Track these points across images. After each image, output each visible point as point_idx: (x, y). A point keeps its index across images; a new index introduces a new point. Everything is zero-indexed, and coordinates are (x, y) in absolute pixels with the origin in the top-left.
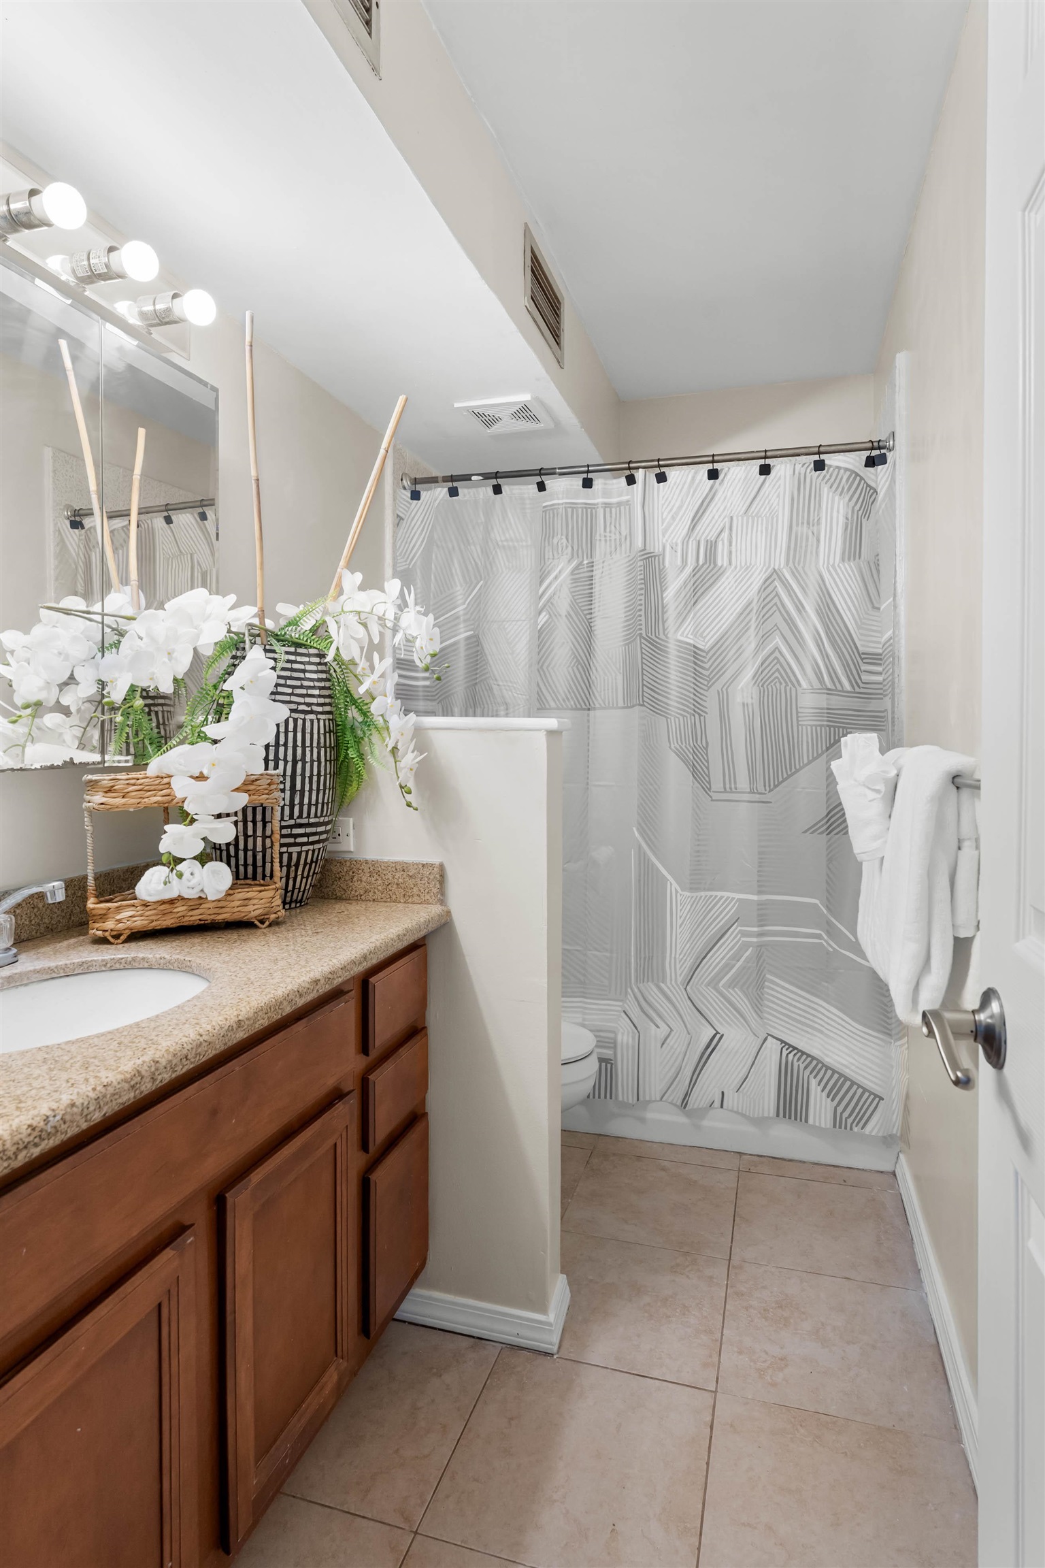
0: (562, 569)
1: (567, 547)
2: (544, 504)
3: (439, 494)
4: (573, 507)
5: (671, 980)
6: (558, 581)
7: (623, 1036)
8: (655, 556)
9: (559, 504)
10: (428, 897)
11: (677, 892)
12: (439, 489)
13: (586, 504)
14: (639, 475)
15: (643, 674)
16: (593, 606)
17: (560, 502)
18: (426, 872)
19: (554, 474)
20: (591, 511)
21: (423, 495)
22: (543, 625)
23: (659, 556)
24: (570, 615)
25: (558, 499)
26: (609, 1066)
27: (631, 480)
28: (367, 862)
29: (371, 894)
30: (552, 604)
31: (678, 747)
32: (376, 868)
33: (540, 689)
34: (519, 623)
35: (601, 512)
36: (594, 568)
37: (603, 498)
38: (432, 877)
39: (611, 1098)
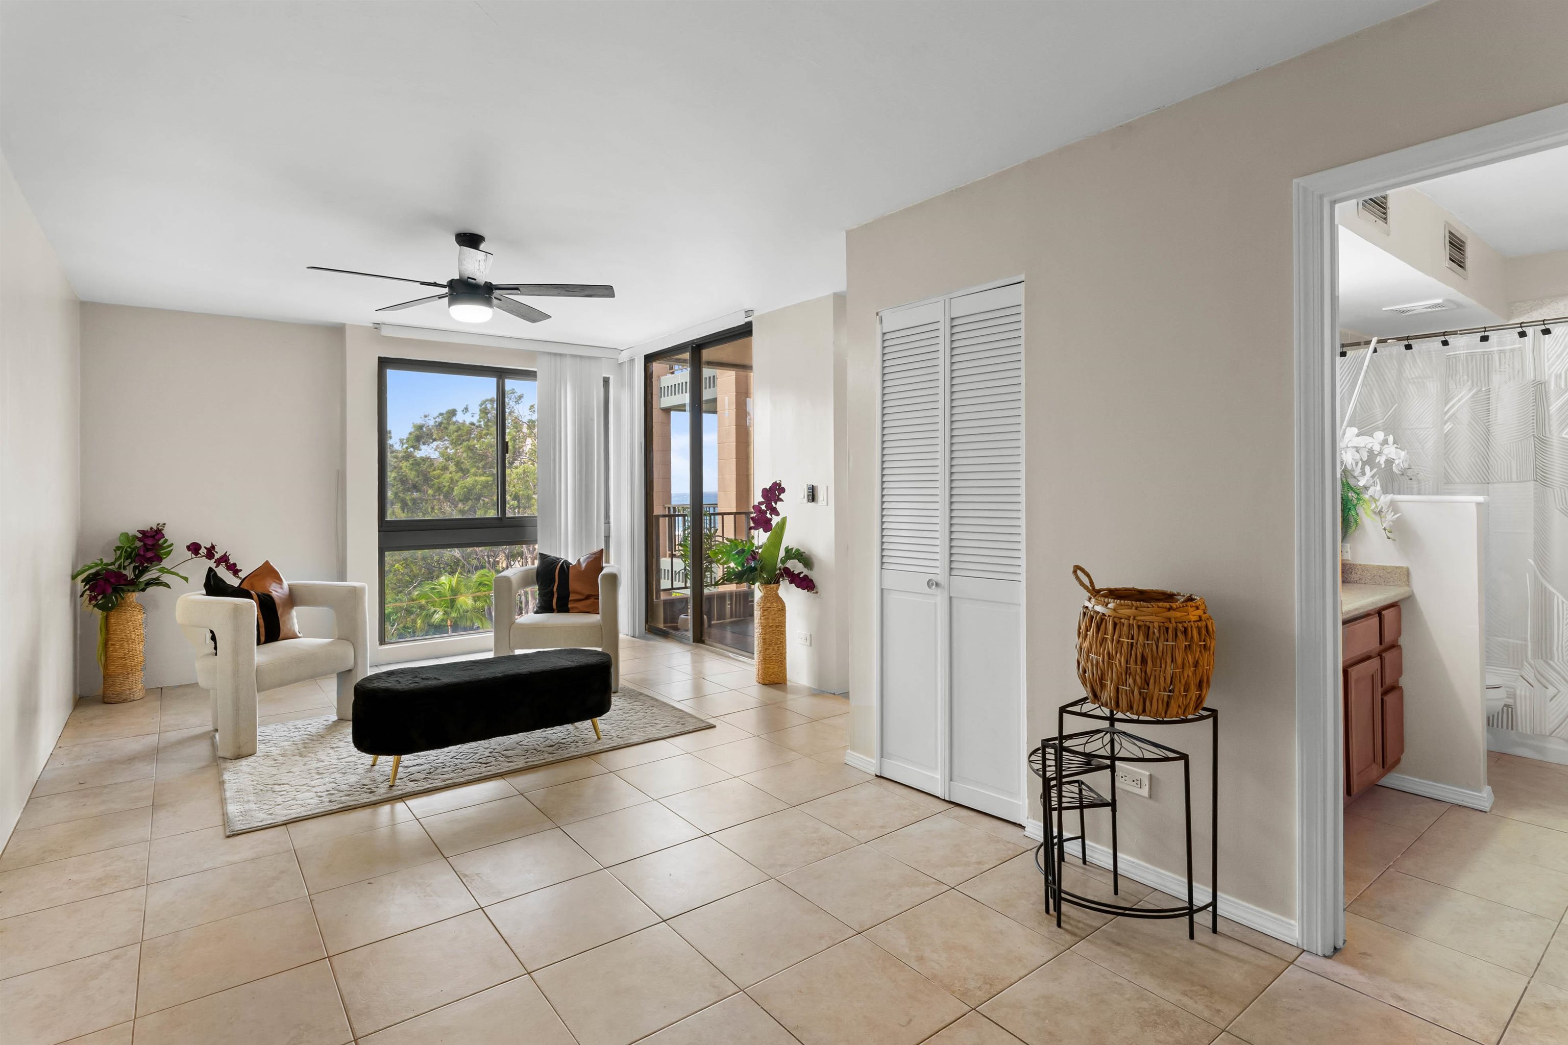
0: (1463, 396)
1: (1468, 381)
2: (1448, 354)
3: (1362, 353)
4: (1472, 355)
5: (1558, 659)
6: (1461, 403)
7: (1521, 691)
8: (1541, 384)
9: (1460, 354)
10: (1400, 583)
11: (1563, 603)
12: (1362, 350)
13: (1484, 352)
14: (1530, 331)
15: (1536, 461)
16: (1490, 417)
17: (1461, 352)
18: (1399, 571)
19: (1457, 334)
20: (1488, 357)
21: (1348, 354)
22: (1448, 431)
23: (1545, 383)
24: (1471, 423)
25: (1460, 351)
26: (1510, 709)
27: (1523, 334)
28: (1360, 565)
29: (1363, 580)
30: (1456, 417)
31: (1563, 508)
32: (1365, 568)
33: (1446, 470)
34: (1428, 430)
35: (1496, 357)
36: (1491, 393)
37: (1498, 347)
38: (1401, 573)
39: (1512, 729)
